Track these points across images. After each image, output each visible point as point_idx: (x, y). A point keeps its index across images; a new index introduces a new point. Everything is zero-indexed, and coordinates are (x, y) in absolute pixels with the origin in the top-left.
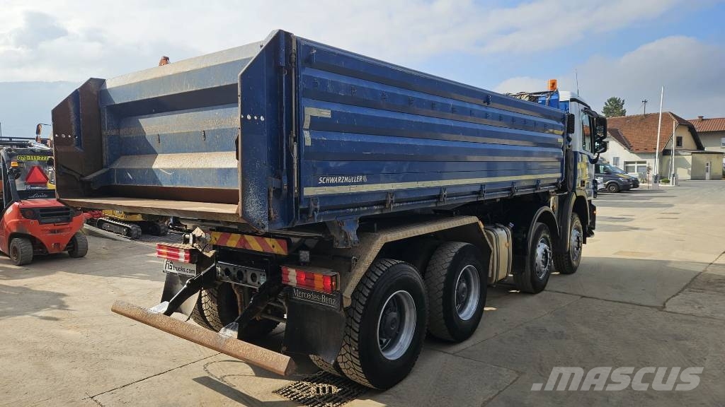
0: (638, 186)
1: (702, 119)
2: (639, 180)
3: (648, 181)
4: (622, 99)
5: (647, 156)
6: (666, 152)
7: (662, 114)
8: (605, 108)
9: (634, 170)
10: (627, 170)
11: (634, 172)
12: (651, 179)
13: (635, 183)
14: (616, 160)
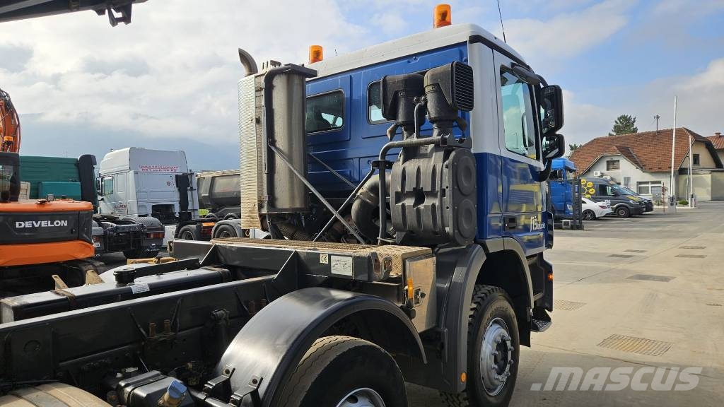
0: (652, 210)
1: (719, 136)
2: (653, 202)
3: (663, 203)
4: (633, 117)
5: (662, 176)
6: (682, 171)
7: (676, 130)
8: (615, 127)
9: (648, 190)
10: (640, 190)
11: (648, 193)
12: (666, 200)
13: (649, 206)
14: (627, 180)
